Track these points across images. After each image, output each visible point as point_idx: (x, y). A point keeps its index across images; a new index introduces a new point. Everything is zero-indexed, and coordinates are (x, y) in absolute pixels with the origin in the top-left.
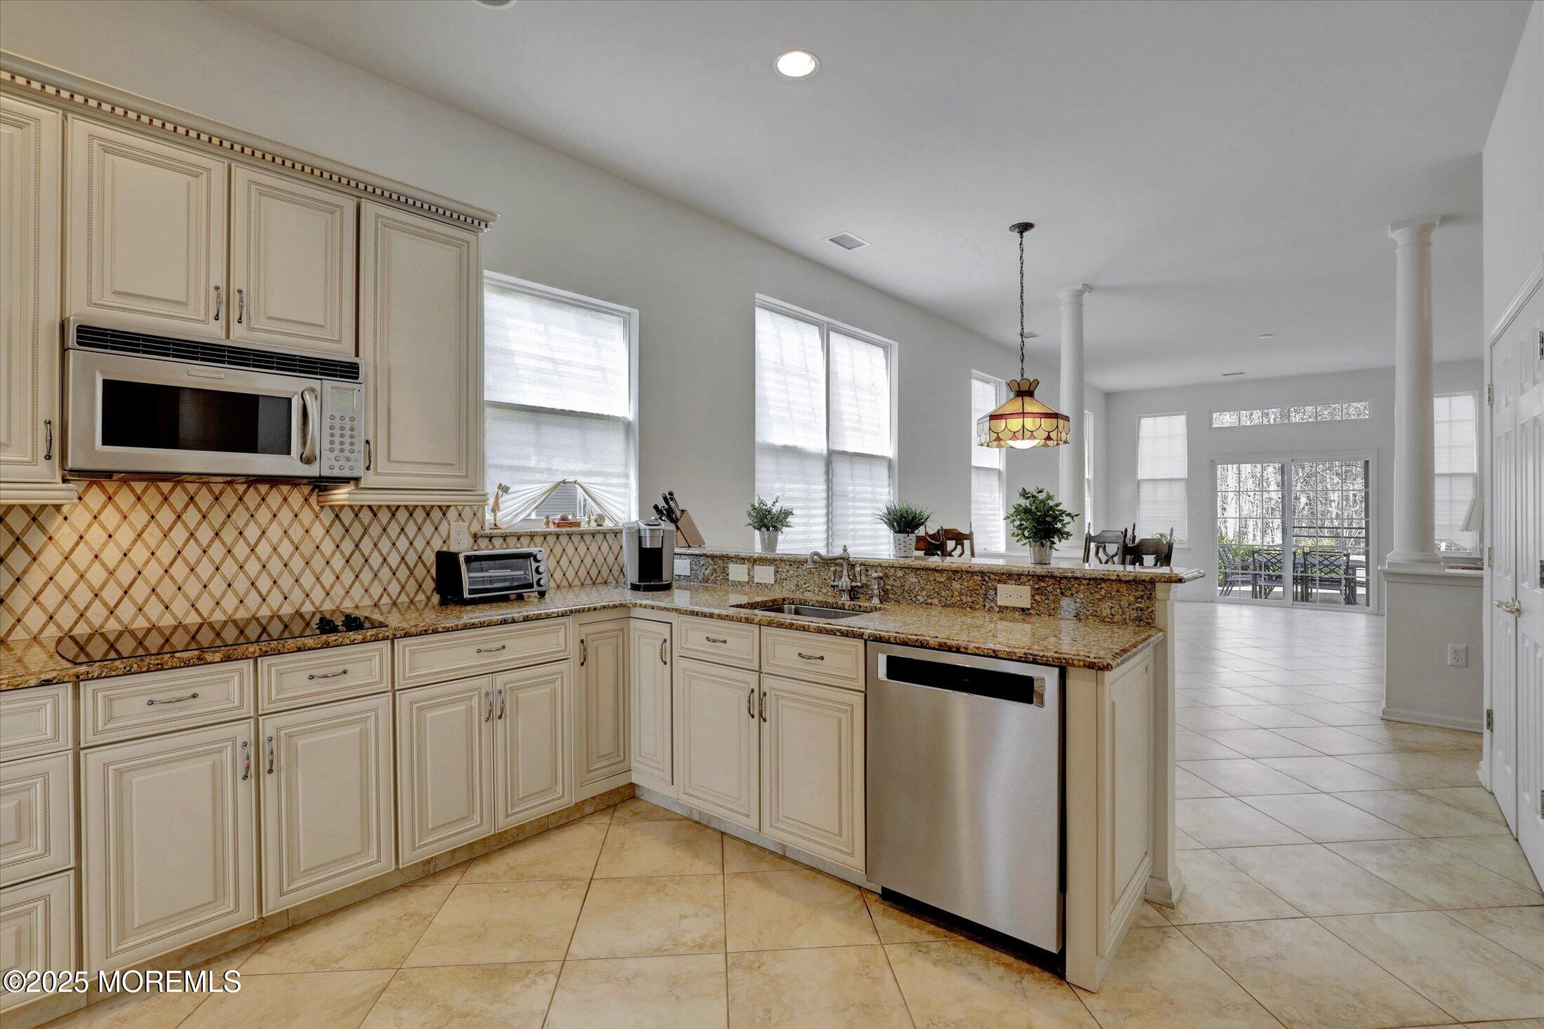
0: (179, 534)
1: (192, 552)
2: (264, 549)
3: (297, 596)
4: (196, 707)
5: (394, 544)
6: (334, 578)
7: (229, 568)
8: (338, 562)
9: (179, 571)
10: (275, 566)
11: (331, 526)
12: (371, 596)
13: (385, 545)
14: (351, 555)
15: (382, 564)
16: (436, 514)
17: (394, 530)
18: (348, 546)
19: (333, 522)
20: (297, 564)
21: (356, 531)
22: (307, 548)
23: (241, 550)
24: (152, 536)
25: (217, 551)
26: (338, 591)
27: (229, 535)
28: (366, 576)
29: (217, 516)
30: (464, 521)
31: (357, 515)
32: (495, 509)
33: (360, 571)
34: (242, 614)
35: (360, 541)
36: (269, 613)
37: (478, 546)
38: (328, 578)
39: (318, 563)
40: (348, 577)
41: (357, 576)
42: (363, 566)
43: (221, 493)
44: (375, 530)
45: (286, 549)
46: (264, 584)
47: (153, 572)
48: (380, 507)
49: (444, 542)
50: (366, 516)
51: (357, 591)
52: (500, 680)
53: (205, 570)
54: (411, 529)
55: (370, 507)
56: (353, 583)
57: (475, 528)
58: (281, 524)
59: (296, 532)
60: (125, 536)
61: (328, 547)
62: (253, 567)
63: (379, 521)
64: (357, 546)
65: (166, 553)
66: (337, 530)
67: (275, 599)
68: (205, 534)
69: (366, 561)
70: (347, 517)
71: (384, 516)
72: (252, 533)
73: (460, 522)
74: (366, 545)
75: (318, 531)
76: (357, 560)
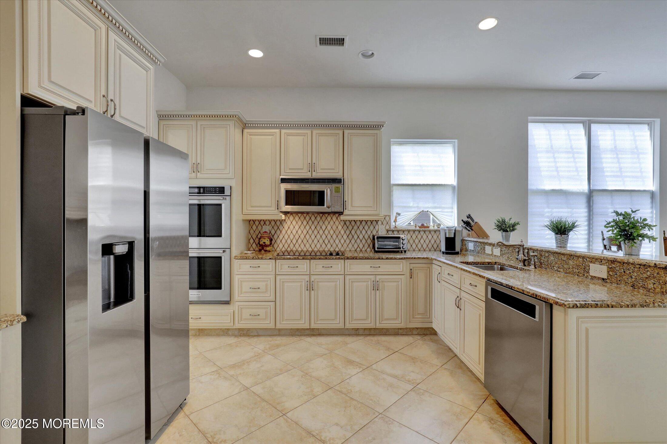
0: (308, 227)
1: (310, 232)
2: (326, 232)
3: (334, 245)
4: (297, 270)
5: (361, 232)
6: (344, 241)
7: (318, 236)
8: (345, 237)
9: (308, 237)
10: (329, 237)
11: (343, 226)
12: (354, 248)
13: (358, 232)
14: (349, 235)
15: (358, 238)
16: (374, 223)
17: (361, 228)
18: (348, 232)
19: (344, 225)
20: (334, 237)
21: (350, 228)
22: (337, 232)
23: (321, 232)
24: (302, 227)
25: (316, 232)
26: (345, 245)
27: (318, 228)
28: (353, 241)
29: (316, 223)
30: (383, 225)
31: (350, 223)
32: (395, 221)
33: (351, 240)
34: (321, 249)
35: (351, 231)
36: (327, 250)
37: (389, 234)
38: (342, 241)
39: (340, 237)
40: (348, 241)
41: (350, 241)
42: (352, 238)
43: (317, 217)
44: (356, 227)
45: (332, 232)
46: (326, 241)
47: (302, 236)
48: (357, 220)
49: (377, 232)
50: (353, 223)
51: (350, 246)
52: (378, 277)
53: (313, 237)
54: (366, 228)
55: (354, 221)
56: (349, 243)
57: (388, 227)
58: (330, 225)
59: (334, 228)
60: (297, 227)
61: (342, 232)
62: (324, 237)
63: (357, 225)
64: (350, 232)
65: (305, 232)
66: (345, 227)
67: (329, 246)
68: (313, 227)
69: (353, 237)
70: (348, 223)
71: (358, 223)
72: (324, 227)
73: (382, 226)
74: (353, 232)
75: (340, 227)
76: (350, 236)
